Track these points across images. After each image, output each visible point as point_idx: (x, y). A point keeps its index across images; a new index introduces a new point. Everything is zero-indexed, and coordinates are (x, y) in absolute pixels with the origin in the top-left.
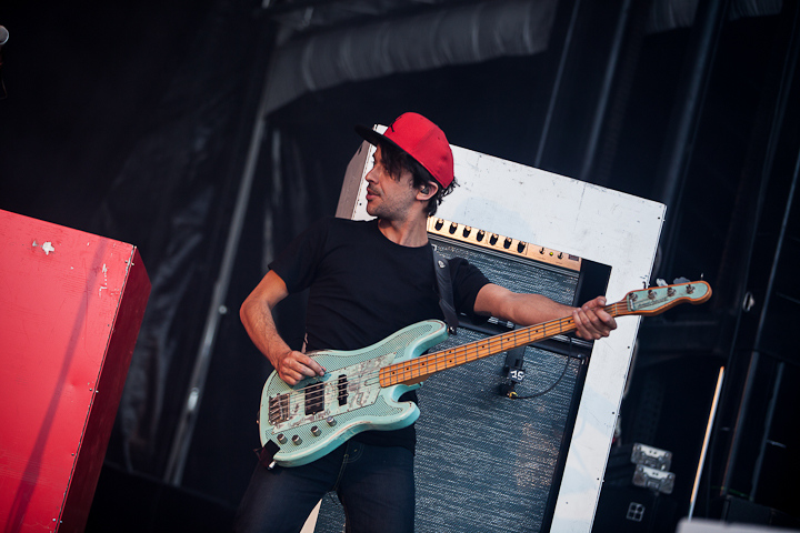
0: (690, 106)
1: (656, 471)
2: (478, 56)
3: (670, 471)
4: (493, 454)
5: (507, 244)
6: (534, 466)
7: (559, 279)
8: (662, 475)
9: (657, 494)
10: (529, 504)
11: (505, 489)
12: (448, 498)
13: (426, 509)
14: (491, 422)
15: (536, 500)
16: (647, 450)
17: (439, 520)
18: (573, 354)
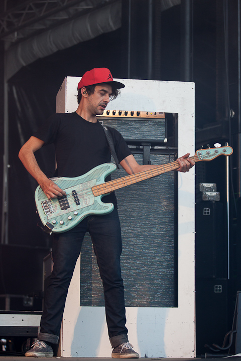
0: (188, 37)
1: (211, 193)
2: (92, 36)
3: (217, 191)
4: (147, 203)
5: (132, 114)
6: (165, 203)
7: (157, 124)
8: (214, 194)
9: (214, 202)
10: (167, 220)
11: (156, 216)
12: (133, 225)
13: (125, 232)
14: (143, 190)
15: (169, 218)
16: (205, 185)
17: (131, 235)
18: (171, 153)
